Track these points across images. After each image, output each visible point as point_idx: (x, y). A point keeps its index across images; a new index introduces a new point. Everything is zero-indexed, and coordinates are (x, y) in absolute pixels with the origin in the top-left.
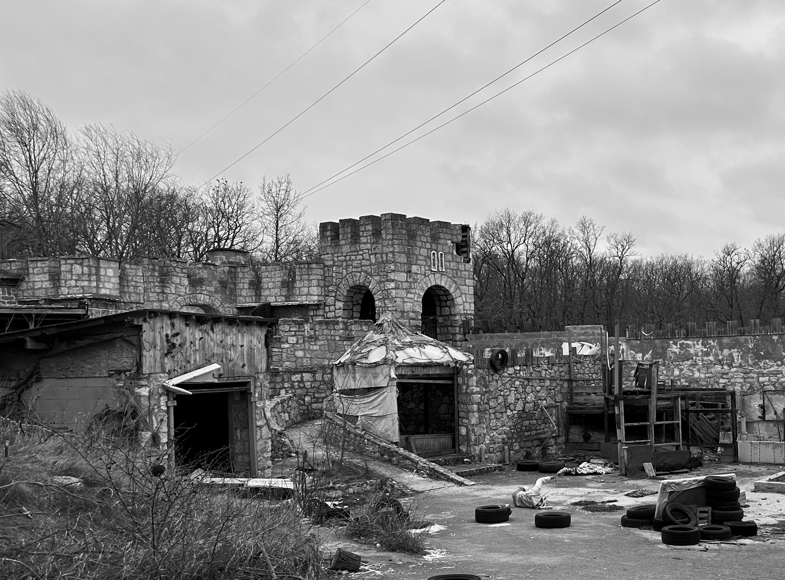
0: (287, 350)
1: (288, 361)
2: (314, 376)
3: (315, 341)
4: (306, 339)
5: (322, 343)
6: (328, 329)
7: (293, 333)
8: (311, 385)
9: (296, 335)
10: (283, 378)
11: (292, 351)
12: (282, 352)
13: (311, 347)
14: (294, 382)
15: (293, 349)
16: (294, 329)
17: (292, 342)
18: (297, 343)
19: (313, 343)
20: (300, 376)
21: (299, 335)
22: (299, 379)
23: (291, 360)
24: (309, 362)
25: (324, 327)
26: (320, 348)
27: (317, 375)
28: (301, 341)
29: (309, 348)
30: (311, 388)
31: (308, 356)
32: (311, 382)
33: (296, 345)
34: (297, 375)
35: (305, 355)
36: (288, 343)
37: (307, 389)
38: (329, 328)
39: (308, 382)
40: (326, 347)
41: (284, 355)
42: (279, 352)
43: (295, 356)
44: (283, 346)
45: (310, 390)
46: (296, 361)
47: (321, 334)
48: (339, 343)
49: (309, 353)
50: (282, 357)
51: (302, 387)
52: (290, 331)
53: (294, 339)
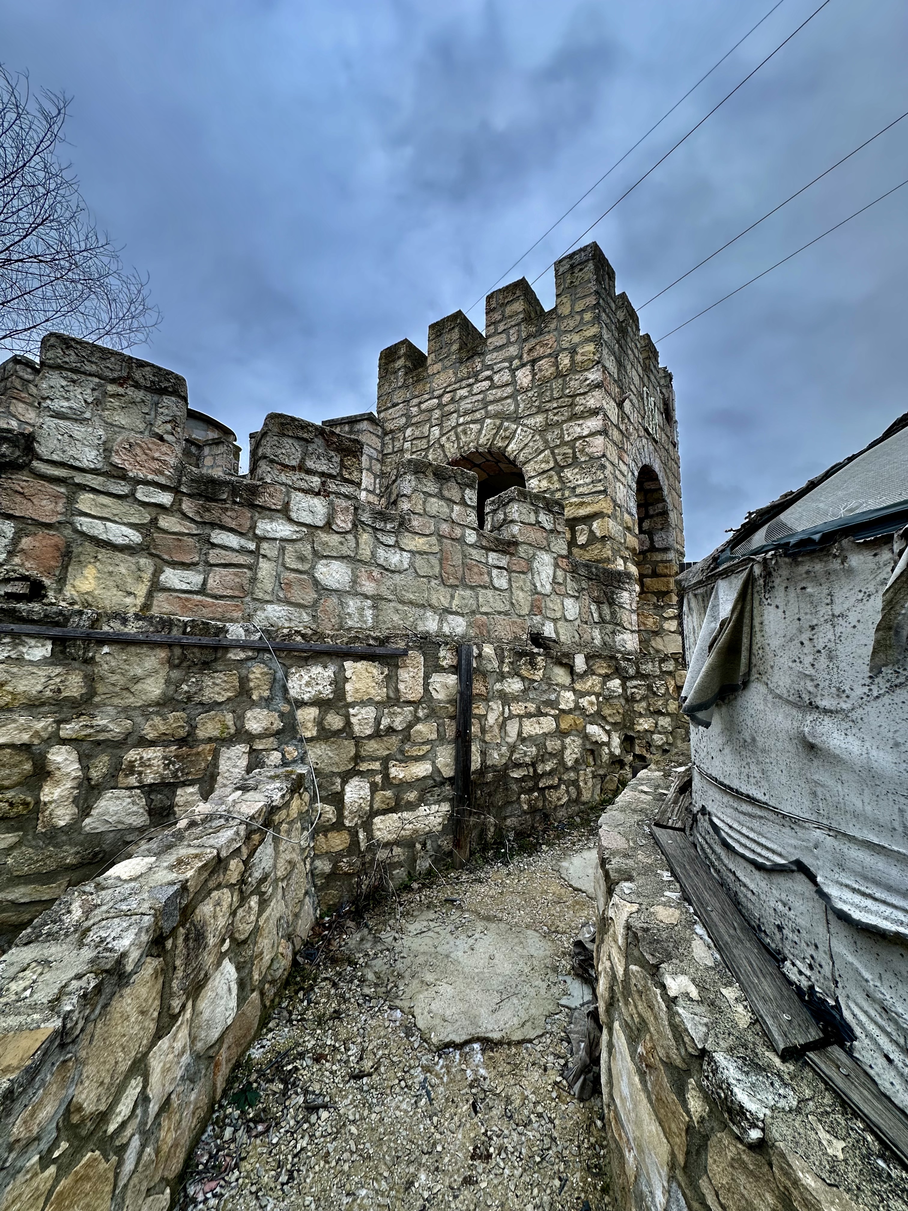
0: (283, 549)
1: (279, 600)
2: (391, 680)
3: (396, 532)
4: (365, 517)
5: (419, 543)
6: (442, 497)
7: (316, 481)
8: (378, 721)
9: (327, 494)
10: (244, 681)
11: (301, 558)
12: (256, 553)
13: (381, 552)
14: (301, 704)
15: (306, 549)
16: (322, 466)
17: (308, 519)
18: (328, 526)
19: (391, 541)
20: (330, 672)
21: (338, 494)
22: (327, 692)
23: (296, 595)
24: (369, 613)
25: (431, 487)
26: (412, 564)
27: (403, 674)
28: (343, 522)
29: (373, 555)
30: (377, 735)
31: (369, 587)
32: (378, 705)
33: (324, 537)
34: (316, 670)
35: (354, 581)
36: (290, 520)
37: (358, 741)
38: (446, 493)
39: (363, 703)
40: (434, 561)
41: (265, 568)
42: (243, 550)
43: (316, 583)
44: (264, 527)
45: (372, 746)
46: (315, 604)
47: (419, 509)
48: (476, 554)
49: (371, 577)
50: (253, 580)
51: (337, 733)
52: (302, 468)
53: (319, 505)
